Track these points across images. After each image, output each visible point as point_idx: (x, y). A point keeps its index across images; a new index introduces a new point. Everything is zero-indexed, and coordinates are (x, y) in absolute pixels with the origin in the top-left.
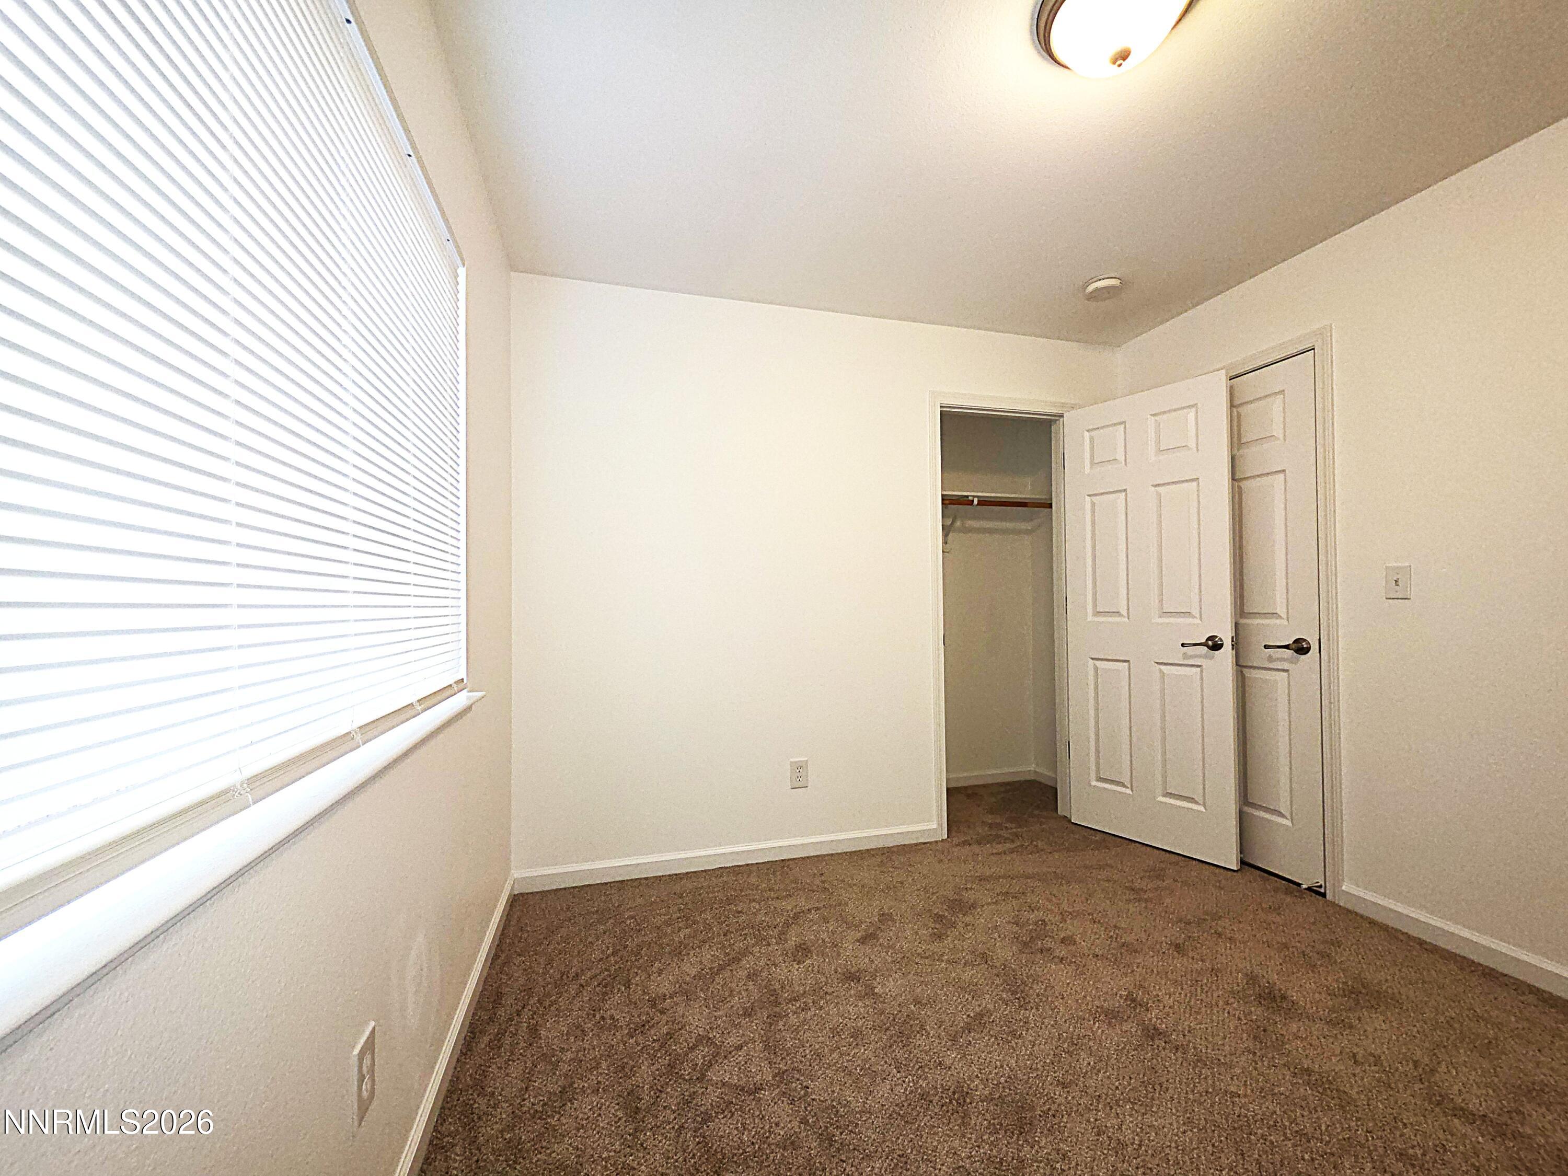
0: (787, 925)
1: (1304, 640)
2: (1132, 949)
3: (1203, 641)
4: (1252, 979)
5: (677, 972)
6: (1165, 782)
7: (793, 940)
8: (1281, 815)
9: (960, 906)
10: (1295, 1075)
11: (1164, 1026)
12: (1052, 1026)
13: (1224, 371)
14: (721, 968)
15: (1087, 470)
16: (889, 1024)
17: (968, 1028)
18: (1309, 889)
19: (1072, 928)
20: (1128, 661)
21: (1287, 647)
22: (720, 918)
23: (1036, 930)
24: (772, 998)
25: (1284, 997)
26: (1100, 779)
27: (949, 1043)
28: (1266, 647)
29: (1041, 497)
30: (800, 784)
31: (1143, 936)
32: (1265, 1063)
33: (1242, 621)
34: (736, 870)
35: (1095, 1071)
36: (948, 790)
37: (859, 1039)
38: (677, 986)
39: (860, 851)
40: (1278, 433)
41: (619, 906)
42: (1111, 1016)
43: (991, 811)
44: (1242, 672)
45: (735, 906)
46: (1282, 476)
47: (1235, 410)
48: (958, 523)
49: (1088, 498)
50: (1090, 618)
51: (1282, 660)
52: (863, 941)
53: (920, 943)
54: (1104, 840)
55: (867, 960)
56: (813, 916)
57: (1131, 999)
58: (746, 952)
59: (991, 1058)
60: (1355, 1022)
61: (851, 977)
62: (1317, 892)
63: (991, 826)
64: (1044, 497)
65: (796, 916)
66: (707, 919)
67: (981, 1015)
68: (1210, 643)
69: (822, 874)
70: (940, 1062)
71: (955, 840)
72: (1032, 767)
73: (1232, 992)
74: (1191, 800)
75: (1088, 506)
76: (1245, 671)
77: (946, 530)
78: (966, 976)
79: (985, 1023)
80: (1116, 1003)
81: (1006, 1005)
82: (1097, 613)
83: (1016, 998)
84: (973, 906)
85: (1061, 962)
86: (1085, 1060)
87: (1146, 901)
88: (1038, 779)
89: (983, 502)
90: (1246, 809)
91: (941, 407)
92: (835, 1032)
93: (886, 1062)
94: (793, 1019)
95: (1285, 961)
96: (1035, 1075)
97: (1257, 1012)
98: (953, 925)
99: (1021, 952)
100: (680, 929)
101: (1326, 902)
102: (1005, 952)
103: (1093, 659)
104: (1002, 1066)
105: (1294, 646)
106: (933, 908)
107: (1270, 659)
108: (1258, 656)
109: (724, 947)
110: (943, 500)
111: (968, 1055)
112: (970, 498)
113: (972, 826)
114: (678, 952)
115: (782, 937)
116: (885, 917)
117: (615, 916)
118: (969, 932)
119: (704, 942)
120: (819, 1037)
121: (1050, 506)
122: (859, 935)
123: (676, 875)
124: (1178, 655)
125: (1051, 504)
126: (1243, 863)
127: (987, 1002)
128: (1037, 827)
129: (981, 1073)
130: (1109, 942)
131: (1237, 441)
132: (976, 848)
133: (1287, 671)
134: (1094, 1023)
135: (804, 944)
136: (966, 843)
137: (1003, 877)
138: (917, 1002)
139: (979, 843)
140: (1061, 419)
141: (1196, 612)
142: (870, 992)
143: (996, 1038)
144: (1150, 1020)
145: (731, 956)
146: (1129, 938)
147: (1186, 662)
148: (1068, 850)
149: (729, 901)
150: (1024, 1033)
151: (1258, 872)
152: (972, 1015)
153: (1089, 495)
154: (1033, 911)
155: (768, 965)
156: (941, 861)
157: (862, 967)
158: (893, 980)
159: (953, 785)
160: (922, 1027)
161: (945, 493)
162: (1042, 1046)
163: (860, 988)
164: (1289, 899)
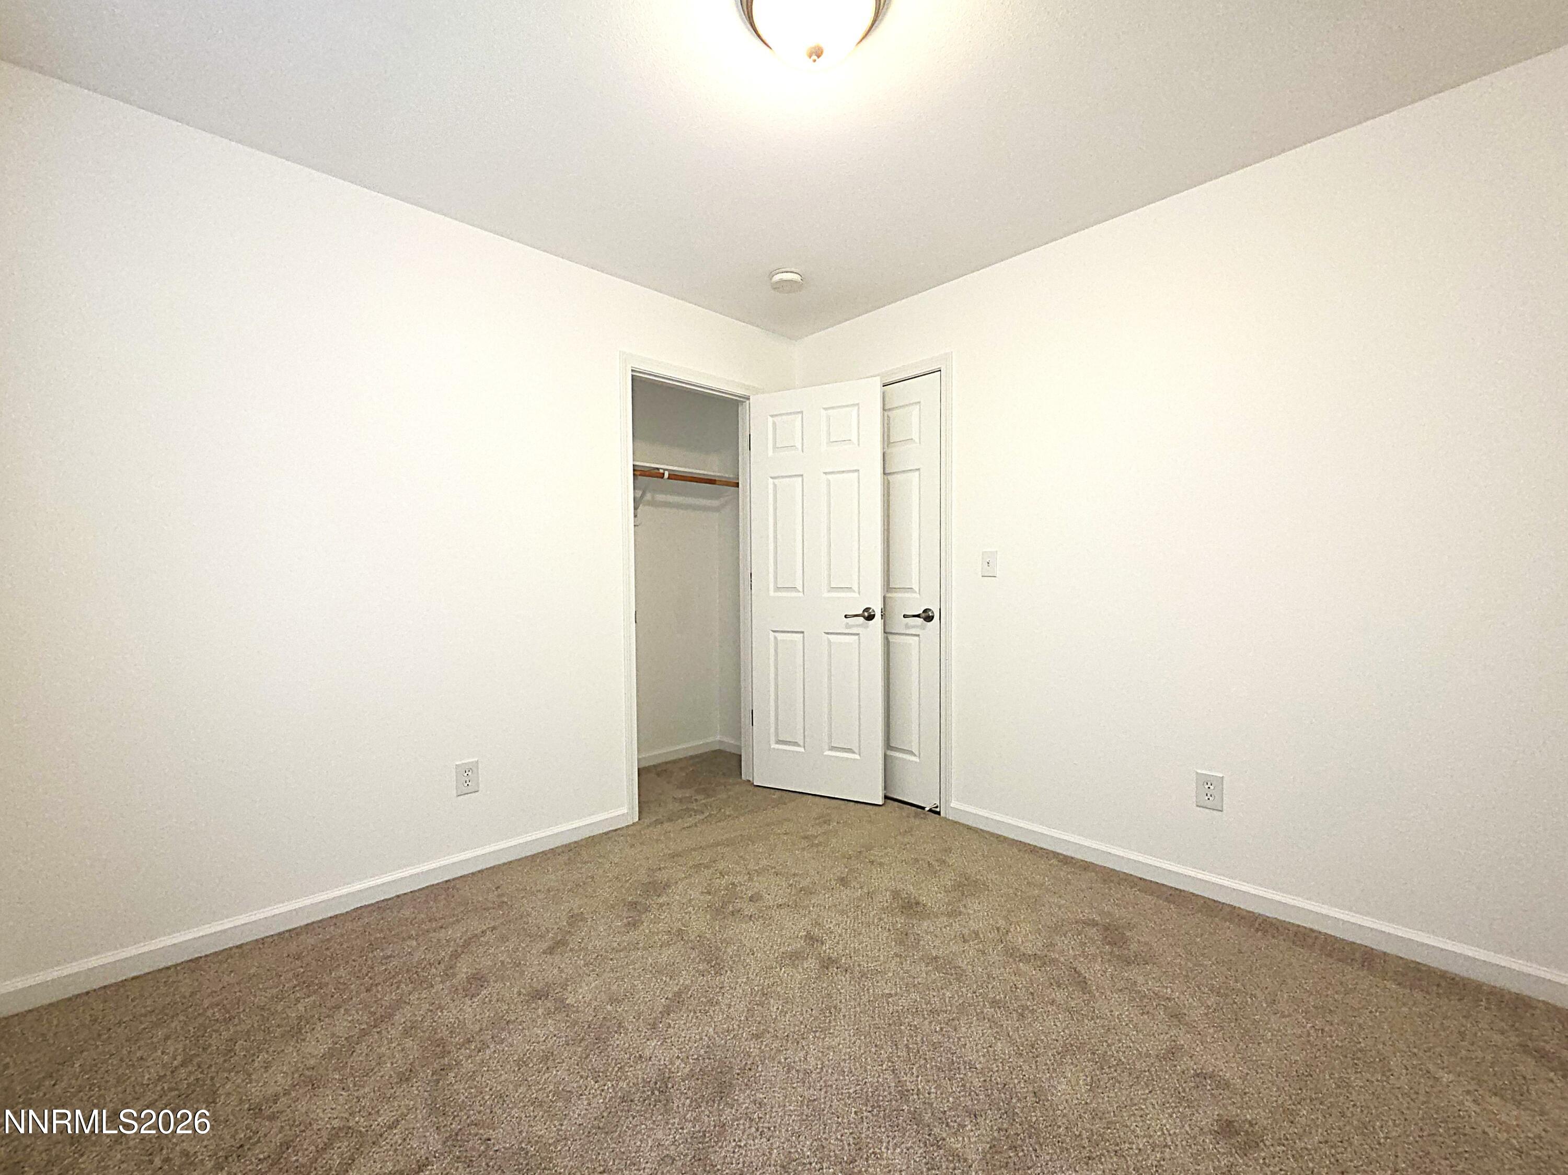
0: (455, 956)
1: (930, 610)
2: (808, 892)
3: (860, 612)
4: (896, 894)
5: (295, 1057)
6: (830, 736)
7: (464, 969)
8: (911, 753)
9: (655, 888)
10: (927, 965)
11: (836, 954)
12: (745, 983)
13: (878, 378)
14: (364, 1033)
15: (770, 453)
16: (583, 1034)
17: (667, 1011)
18: (930, 810)
19: (758, 885)
20: (803, 632)
21: (918, 616)
22: (360, 971)
23: (727, 894)
24: (438, 1049)
25: (917, 903)
26: (779, 742)
27: (649, 1033)
28: (905, 616)
29: (729, 475)
30: (470, 789)
31: (816, 878)
32: (908, 962)
33: (888, 595)
34: (381, 907)
35: (783, 1014)
36: (639, 769)
37: (549, 1062)
38: (296, 1076)
39: (543, 852)
40: (915, 437)
41: (193, 994)
42: (795, 957)
43: (681, 786)
44: (887, 639)
45: (382, 950)
46: (917, 473)
47: (886, 414)
48: (648, 496)
49: (771, 481)
50: (772, 593)
51: (914, 627)
52: (551, 951)
53: (614, 937)
54: (781, 797)
55: (555, 971)
56: (490, 937)
57: (811, 939)
58: (400, 1003)
59: (690, 1034)
60: (962, 909)
61: (538, 995)
62: (935, 812)
63: (681, 800)
64: (731, 476)
65: (467, 944)
66: (341, 977)
67: (678, 994)
68: (866, 614)
69: (498, 887)
70: (640, 1055)
71: (647, 821)
72: (718, 738)
73: (883, 909)
74: (850, 751)
75: (771, 486)
76: (890, 637)
77: (637, 503)
78: (663, 959)
79: (683, 1001)
80: (799, 944)
81: (703, 975)
82: (778, 589)
83: (711, 966)
84: (667, 886)
85: (751, 920)
86: (775, 1006)
87: (817, 845)
88: (722, 748)
89: (674, 476)
90: (889, 753)
91: (632, 370)
92: (521, 1063)
93: (581, 1077)
94: (468, 1066)
95: (917, 873)
96: (732, 1035)
97: (901, 920)
98: (647, 909)
99: (714, 919)
100: (298, 1000)
101: (940, 818)
102: (699, 924)
103: (774, 631)
104: (701, 1039)
105: (923, 615)
106: (626, 896)
107: (907, 626)
108: (899, 624)
109: (367, 1007)
110: (634, 470)
111: (668, 1038)
112: (661, 471)
113: (662, 804)
114: (296, 1032)
115: (449, 973)
116: (575, 919)
117: (186, 1010)
118: (664, 912)
119: (338, 1007)
120: (501, 1075)
121: (737, 485)
122: (545, 946)
123: (290, 931)
124: (841, 624)
125: (738, 483)
126: (886, 797)
127: (684, 979)
128: (724, 796)
129: (681, 1052)
130: (789, 891)
131: (887, 440)
132: (667, 826)
133: (918, 635)
134: (781, 969)
135: (477, 974)
136: (659, 822)
137: (694, 850)
138: (612, 1000)
139: (670, 820)
140: (748, 402)
141: (855, 588)
142: (562, 1006)
143: (695, 1012)
144: (825, 952)
145: (378, 1015)
146: (804, 883)
147: (847, 631)
148: (751, 812)
149: (372, 946)
150: (720, 998)
151: (896, 803)
152: (670, 996)
153: (771, 478)
154: (724, 877)
155: (431, 1011)
156: (632, 846)
157: (550, 979)
158: (587, 985)
159: (645, 764)
160: (620, 1025)
161: (637, 463)
162: (737, 1006)
163: (549, 1005)
164: (917, 822)
